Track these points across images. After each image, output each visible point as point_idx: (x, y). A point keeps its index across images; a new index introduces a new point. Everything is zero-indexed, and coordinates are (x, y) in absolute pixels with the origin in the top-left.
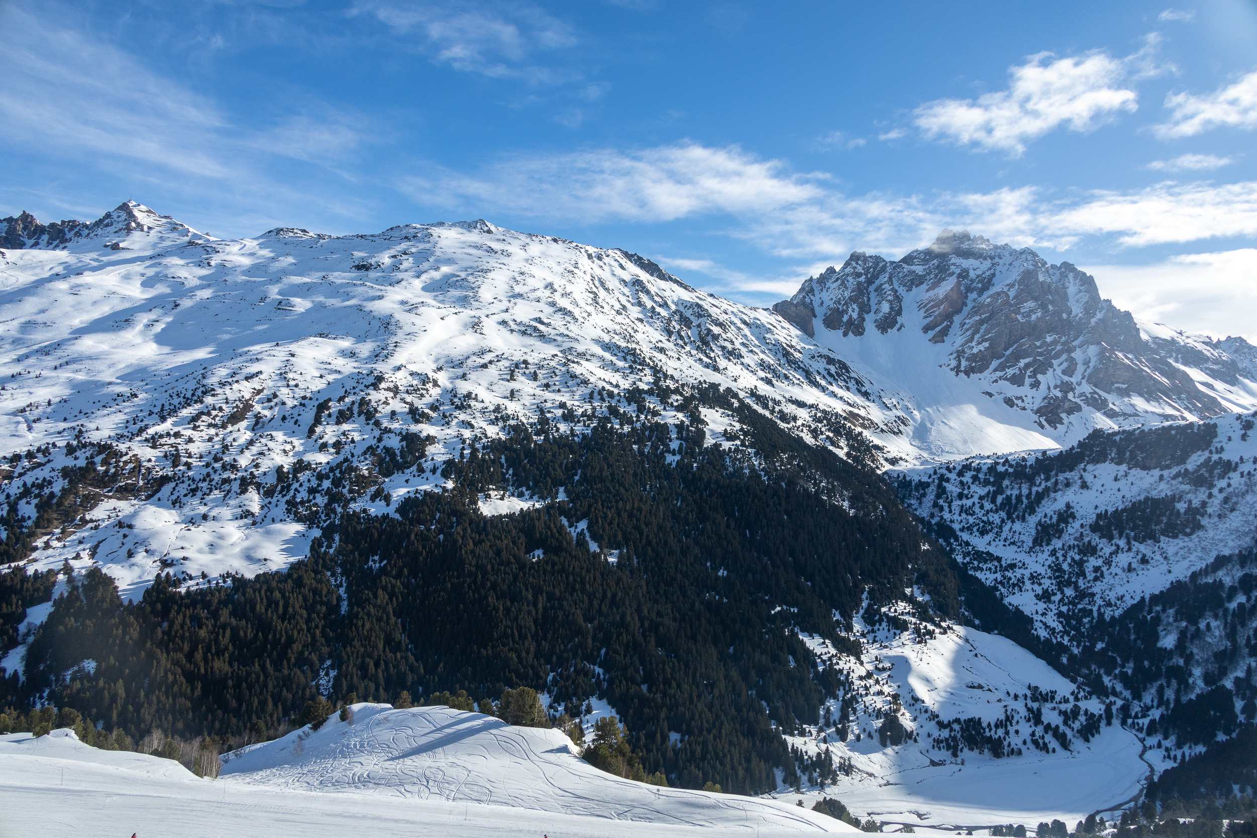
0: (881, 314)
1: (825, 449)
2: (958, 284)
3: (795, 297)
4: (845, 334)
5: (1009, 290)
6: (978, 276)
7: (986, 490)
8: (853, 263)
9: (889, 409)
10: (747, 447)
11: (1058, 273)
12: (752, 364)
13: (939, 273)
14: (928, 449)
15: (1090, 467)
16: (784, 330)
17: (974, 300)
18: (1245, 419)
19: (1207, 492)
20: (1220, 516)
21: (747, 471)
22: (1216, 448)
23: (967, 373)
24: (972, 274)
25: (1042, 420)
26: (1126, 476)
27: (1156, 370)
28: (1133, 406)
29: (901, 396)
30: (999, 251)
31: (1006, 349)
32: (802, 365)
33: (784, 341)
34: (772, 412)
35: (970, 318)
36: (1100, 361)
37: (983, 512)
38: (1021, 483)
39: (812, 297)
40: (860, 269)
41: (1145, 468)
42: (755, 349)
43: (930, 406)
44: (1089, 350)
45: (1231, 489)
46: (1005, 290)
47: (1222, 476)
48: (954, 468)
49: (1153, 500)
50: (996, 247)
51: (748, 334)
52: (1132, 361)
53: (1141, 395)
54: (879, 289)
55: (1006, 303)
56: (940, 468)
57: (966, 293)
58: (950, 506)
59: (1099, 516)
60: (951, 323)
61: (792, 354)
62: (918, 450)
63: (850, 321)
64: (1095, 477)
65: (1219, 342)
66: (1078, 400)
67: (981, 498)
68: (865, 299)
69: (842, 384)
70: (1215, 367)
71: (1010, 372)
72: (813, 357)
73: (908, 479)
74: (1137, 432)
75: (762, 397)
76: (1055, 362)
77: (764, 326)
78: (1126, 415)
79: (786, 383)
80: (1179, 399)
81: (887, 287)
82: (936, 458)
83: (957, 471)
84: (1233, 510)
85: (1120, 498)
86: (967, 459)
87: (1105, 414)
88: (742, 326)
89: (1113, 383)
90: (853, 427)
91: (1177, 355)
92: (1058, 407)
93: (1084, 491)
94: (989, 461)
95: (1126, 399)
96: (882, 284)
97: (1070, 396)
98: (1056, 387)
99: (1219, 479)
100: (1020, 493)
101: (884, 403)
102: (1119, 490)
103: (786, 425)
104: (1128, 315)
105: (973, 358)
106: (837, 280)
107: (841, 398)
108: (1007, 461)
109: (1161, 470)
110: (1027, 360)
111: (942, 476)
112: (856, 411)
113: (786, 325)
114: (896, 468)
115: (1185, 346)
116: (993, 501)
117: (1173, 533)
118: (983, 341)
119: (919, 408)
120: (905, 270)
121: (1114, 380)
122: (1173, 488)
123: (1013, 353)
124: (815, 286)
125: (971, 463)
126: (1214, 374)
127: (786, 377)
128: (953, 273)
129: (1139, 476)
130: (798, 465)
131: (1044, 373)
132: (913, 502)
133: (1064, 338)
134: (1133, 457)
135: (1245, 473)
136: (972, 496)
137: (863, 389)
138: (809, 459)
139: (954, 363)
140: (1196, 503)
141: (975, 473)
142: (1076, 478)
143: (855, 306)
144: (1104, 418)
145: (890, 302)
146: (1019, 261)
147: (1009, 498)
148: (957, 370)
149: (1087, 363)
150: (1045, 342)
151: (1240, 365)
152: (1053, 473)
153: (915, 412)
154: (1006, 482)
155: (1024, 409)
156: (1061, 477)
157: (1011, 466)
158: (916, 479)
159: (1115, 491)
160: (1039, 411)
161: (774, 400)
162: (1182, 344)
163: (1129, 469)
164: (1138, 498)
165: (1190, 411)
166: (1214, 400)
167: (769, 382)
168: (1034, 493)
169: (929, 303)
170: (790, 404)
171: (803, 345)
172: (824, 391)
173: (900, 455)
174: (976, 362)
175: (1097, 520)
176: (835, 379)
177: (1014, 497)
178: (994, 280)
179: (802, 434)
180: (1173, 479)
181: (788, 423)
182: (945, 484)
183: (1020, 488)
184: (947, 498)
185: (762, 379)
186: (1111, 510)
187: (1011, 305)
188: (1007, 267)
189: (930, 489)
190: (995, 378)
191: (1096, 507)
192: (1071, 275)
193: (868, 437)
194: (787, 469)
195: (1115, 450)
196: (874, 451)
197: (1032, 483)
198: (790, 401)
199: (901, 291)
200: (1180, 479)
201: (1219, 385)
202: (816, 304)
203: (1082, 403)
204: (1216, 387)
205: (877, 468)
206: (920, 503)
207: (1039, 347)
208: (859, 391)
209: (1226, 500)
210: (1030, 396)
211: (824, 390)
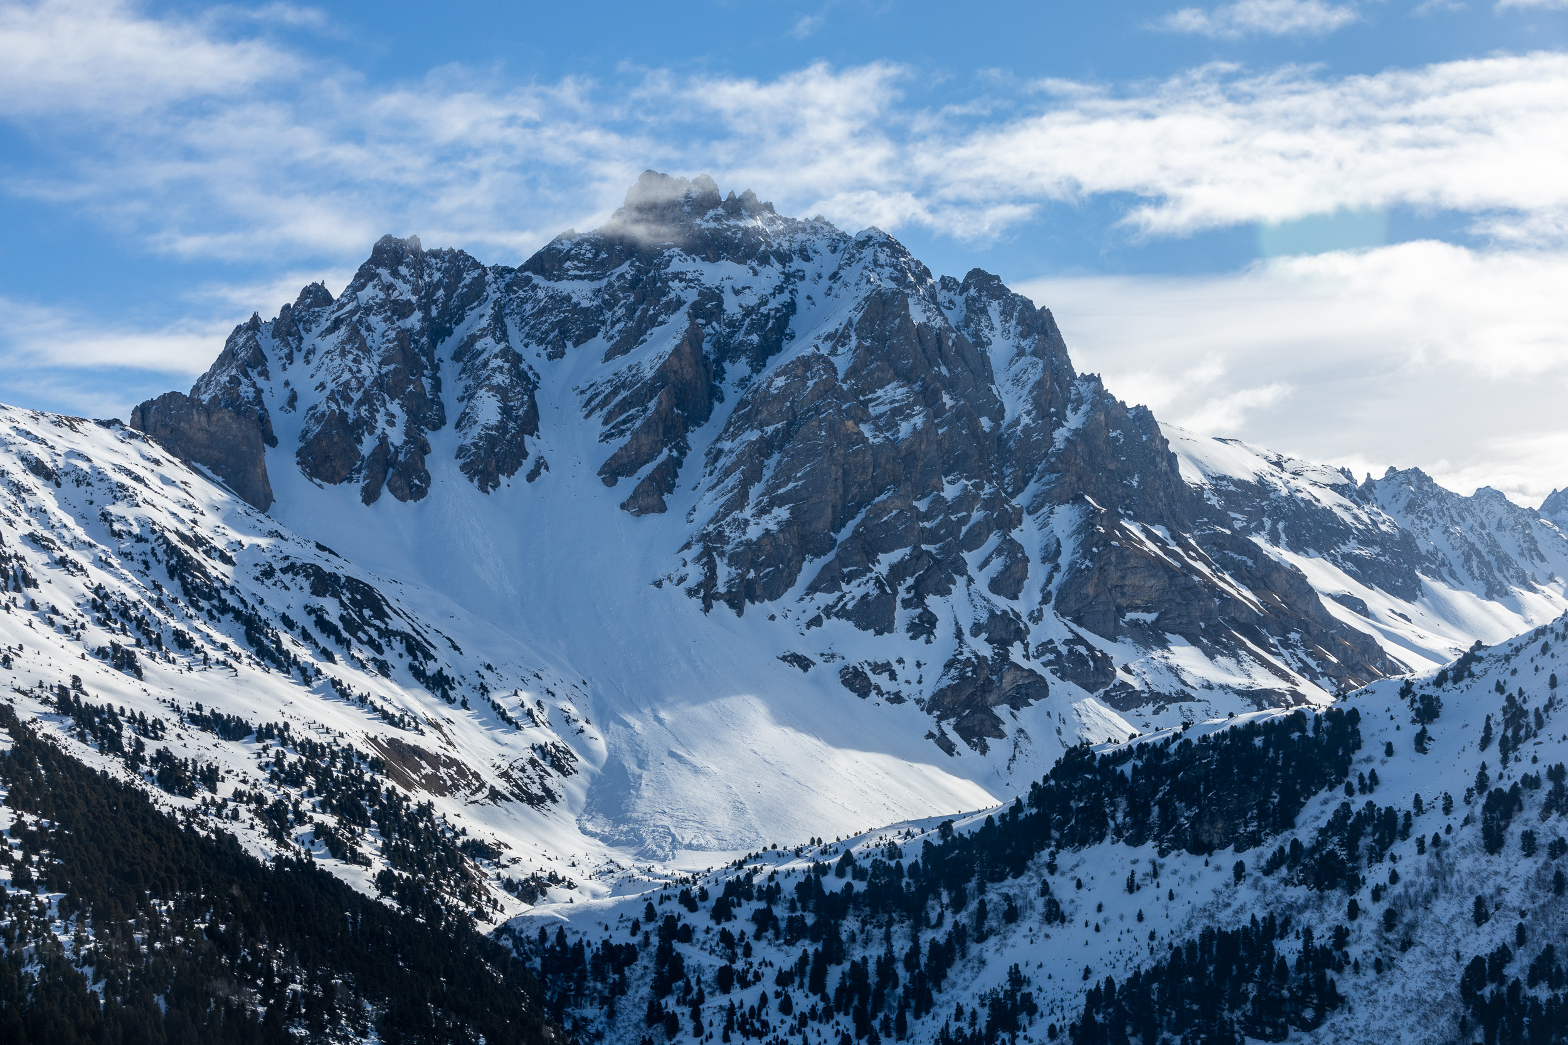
0: (476, 431)
1: (306, 869)
2: (693, 337)
3: (206, 379)
4: (370, 496)
5: (833, 352)
6: (748, 312)
7: (796, 952)
8: (384, 272)
9: (513, 725)
10: (33, 886)
11: (960, 300)
12: (66, 606)
13: (639, 301)
14: (634, 842)
15: (1065, 858)
16: (168, 490)
17: (743, 382)
18: (1419, 693)
19: (1346, 902)
20: (1379, 966)
21: (34, 970)
22: (1361, 777)
23: (735, 602)
24: (732, 306)
25: (948, 727)
26: (1155, 874)
27: (1225, 567)
28: (1174, 671)
29: (547, 682)
30: (800, 237)
31: (838, 526)
32: (232, 601)
33: (172, 524)
34: (133, 761)
35: (733, 437)
36: (1085, 548)
37: (790, 1020)
38: (890, 923)
39: (261, 382)
40: (404, 292)
41: (1201, 847)
42: (73, 555)
43: (634, 709)
44: (1054, 519)
45: (1398, 889)
46: (824, 351)
47: (1376, 855)
48: (704, 895)
49: (1222, 935)
50: (793, 227)
51: (51, 504)
52: (1163, 545)
53: (1193, 641)
54: (465, 352)
55: (829, 389)
56: (664, 899)
57: (719, 361)
58: (696, 1016)
59: (1094, 998)
60: (683, 452)
61: (200, 567)
62: (604, 848)
63: (384, 455)
64: (1079, 885)
65: (1370, 483)
66: (1035, 665)
67: (784, 979)
68: (427, 383)
69: (363, 653)
70: (1365, 552)
71: (854, 591)
72: (269, 573)
73: (571, 941)
74: (1174, 747)
75: (98, 712)
76: (972, 558)
77: (102, 478)
78: (1159, 700)
79: (183, 661)
80: (1286, 644)
81: (487, 344)
82: (658, 868)
83: (711, 903)
84: (1406, 945)
85: (1144, 939)
86: (739, 865)
87: (1107, 698)
88: (30, 480)
89: (1121, 611)
90: (401, 791)
91: (1275, 524)
92: (987, 687)
93: (1055, 930)
94: (801, 865)
95: (1157, 654)
96: (473, 339)
97: (1016, 653)
98: (977, 629)
99: (1370, 862)
100: (890, 950)
101: (496, 707)
102: (1140, 918)
103: (179, 801)
104: (1143, 416)
105: (746, 556)
106: (336, 324)
107: (362, 700)
108: (848, 859)
109: (1239, 850)
110: (898, 555)
111: (671, 921)
112: (409, 738)
113: (178, 471)
114: (541, 909)
115: (1290, 499)
116: (817, 986)
117: (1274, 1025)
118: (772, 504)
119: (604, 716)
120: (541, 294)
121: (1123, 602)
122: (1270, 898)
123: (856, 534)
124: (268, 344)
125: (749, 877)
126: (1364, 571)
127: (183, 643)
128: (680, 303)
129: (1186, 872)
130: (211, 931)
131: (944, 592)
132: (590, 1012)
133: (988, 489)
134: (1168, 819)
135: (1428, 841)
136: (758, 977)
137: (431, 668)
138: (247, 907)
139: (695, 574)
140: (1322, 936)
141: (762, 905)
142: (1032, 893)
143: (394, 407)
144: (1107, 711)
145: (501, 392)
146: (857, 268)
147: (858, 970)
148: (706, 593)
149: (1051, 555)
150: (940, 500)
151: (1423, 545)
152: (972, 885)
153: (591, 730)
154: (850, 924)
155: (897, 699)
156: (993, 895)
157: (860, 874)
158: (596, 937)
159: (1131, 922)
160: (937, 704)
161: (140, 723)
162: (1284, 492)
163: (1163, 853)
164: (1187, 935)
165: (1314, 678)
166: (1367, 644)
167: (124, 661)
168: (925, 949)
169: (615, 392)
170: (194, 730)
171: (234, 536)
172: (307, 682)
173: (549, 867)
174: (754, 564)
175: (1088, 1009)
176: (340, 640)
177: (872, 967)
178: (794, 323)
179: (232, 828)
180: (1268, 871)
181: (189, 793)
182: (679, 947)
183: (888, 937)
184: (688, 989)
185: (101, 653)
186: (1121, 976)
187: (843, 396)
188: (825, 283)
189: (638, 968)
190: (812, 613)
191: (1087, 973)
192: (994, 308)
193: (451, 820)
194: (172, 950)
195: (1123, 804)
196: (469, 863)
197: (920, 921)
198: (194, 720)
199: (533, 356)
200: (1284, 871)
201: (1377, 600)
202: (273, 402)
203: (1045, 672)
204: (1371, 606)
205: (481, 915)
206: (611, 1015)
207: (926, 517)
208: (418, 674)
209: (1390, 919)
210: (910, 662)
211: (306, 676)
